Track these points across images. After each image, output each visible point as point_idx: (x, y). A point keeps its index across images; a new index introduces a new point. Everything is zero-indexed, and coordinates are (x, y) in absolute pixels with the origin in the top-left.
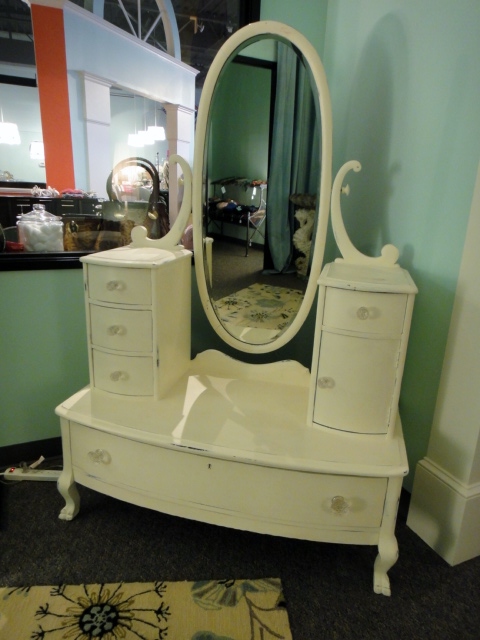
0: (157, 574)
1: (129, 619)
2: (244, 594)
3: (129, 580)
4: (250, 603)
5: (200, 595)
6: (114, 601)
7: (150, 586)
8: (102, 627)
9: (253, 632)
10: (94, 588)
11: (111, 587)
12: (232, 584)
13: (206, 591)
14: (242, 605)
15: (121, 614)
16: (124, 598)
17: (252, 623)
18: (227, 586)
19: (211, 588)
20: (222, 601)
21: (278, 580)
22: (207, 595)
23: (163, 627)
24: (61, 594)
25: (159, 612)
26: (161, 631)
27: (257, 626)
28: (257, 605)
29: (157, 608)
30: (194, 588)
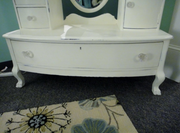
0: (62, 101)
1: (52, 119)
2: (101, 102)
3: (50, 104)
4: (105, 105)
5: (83, 105)
6: (44, 113)
7: (60, 105)
8: (39, 124)
9: (109, 115)
10: (34, 110)
11: (42, 108)
12: (95, 99)
13: (85, 103)
14: (102, 106)
15: (48, 117)
16: (49, 111)
17: (108, 112)
18: (94, 101)
19: (87, 102)
20: (93, 106)
21: (114, 96)
22: (85, 105)
23: (69, 119)
24: (19, 114)
25: (65, 114)
26: (68, 121)
27: (110, 113)
28: (108, 105)
29: (64, 113)
30: (79, 103)
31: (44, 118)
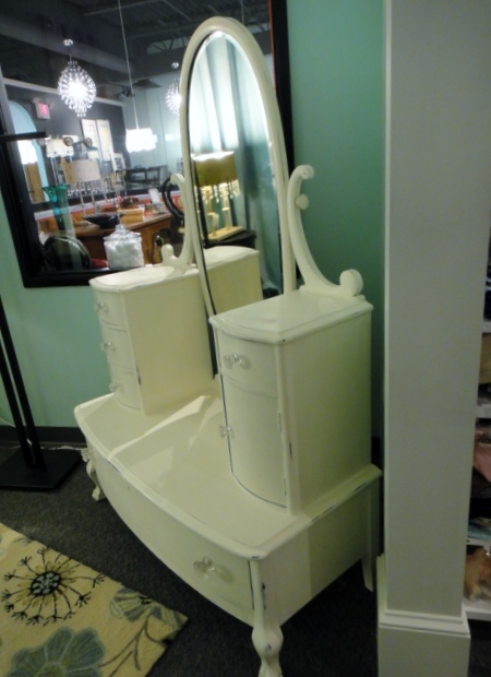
0: (106, 568)
2: (148, 617)
3: (87, 564)
4: (145, 627)
5: (118, 599)
6: (63, 576)
7: (94, 574)
8: (42, 590)
9: (123, 651)
10: (64, 558)
11: (73, 563)
12: (148, 603)
13: (125, 599)
14: (139, 624)
15: (60, 587)
16: (72, 576)
17: (130, 644)
18: (143, 603)
19: (130, 598)
20: (127, 614)
21: (184, 619)
22: (122, 602)
23: (73, 611)
24: (43, 555)
25: (82, 598)
26: (70, 613)
27: (132, 648)
28: (149, 631)
29: (83, 594)
30: (120, 592)
31: (56, 578)
